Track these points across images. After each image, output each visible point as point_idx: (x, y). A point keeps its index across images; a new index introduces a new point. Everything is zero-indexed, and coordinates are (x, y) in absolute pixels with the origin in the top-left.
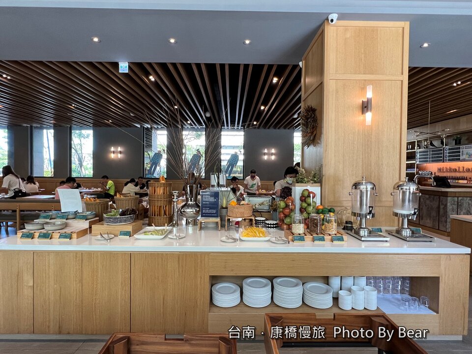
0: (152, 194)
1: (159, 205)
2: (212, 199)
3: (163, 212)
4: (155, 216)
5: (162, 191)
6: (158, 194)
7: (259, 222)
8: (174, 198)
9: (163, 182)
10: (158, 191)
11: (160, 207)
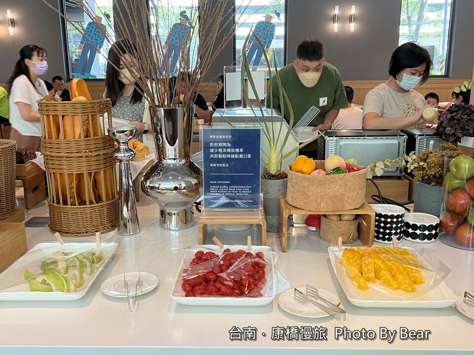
0: (50, 137)
1: (75, 172)
2: (238, 154)
3: (88, 193)
4: (65, 203)
5: (79, 130)
6: (70, 137)
7: (386, 223)
8: (118, 150)
9: (82, 99)
10: (69, 129)
11: (80, 176)
